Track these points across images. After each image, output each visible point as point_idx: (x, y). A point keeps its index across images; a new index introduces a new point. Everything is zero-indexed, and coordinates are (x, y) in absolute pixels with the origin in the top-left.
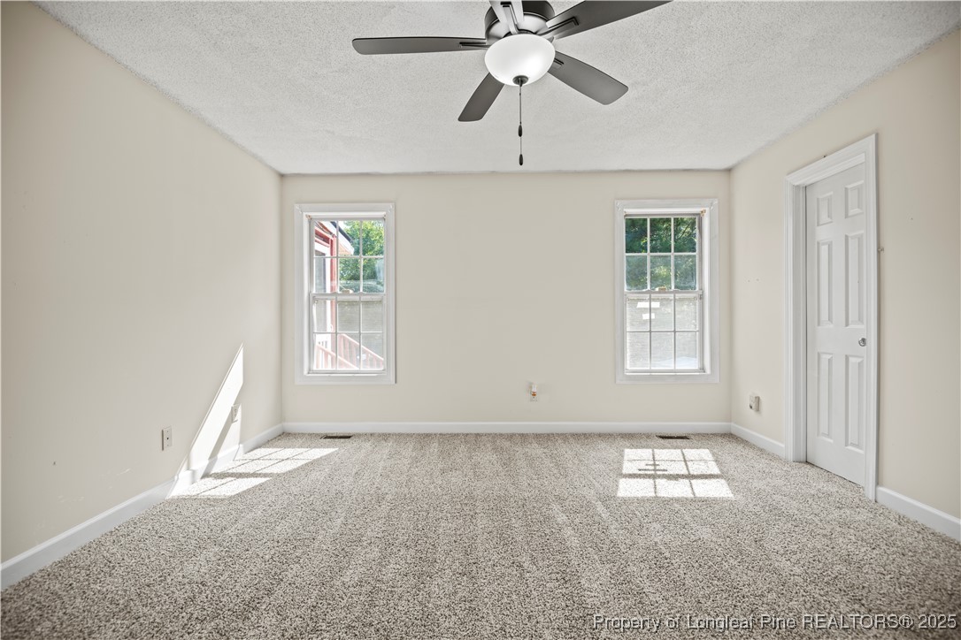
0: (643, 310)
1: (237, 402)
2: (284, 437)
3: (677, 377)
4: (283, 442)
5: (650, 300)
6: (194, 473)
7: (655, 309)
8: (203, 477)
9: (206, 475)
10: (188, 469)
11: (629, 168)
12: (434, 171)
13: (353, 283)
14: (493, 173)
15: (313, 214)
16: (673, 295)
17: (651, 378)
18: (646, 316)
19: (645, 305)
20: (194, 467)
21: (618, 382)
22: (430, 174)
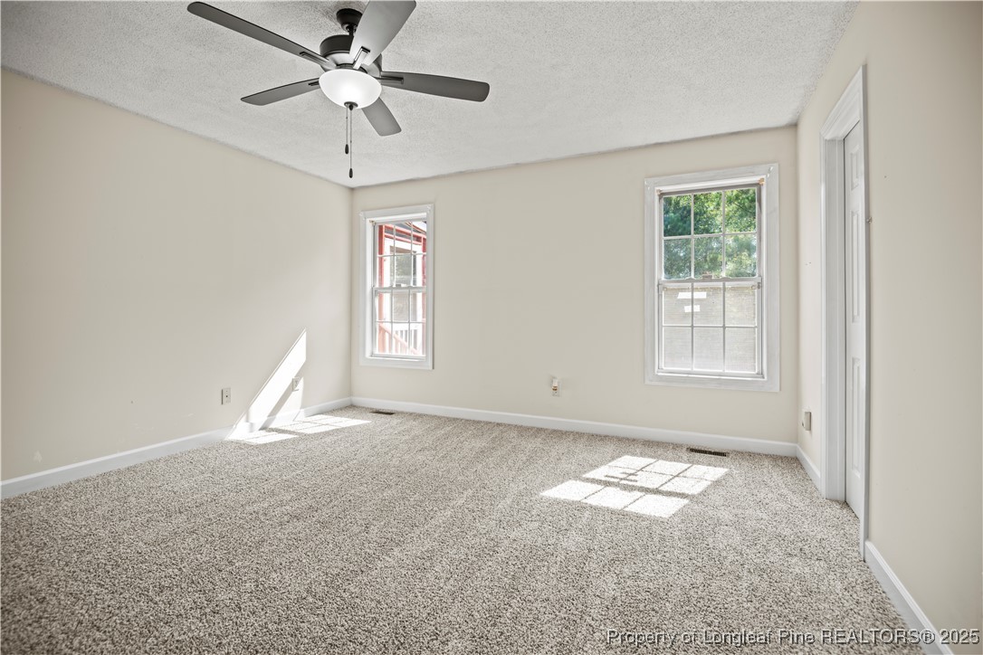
0: (684, 302)
1: (299, 375)
2: (350, 408)
3: (721, 382)
4: (351, 412)
5: (693, 290)
6: (252, 425)
7: (699, 300)
8: (261, 429)
9: (263, 428)
10: (247, 421)
11: (660, 141)
12: (463, 170)
13: (406, 277)
14: (517, 165)
15: (375, 219)
16: (721, 283)
17: (688, 380)
18: (688, 309)
19: (685, 295)
20: (252, 420)
21: (647, 382)
22: (461, 173)
